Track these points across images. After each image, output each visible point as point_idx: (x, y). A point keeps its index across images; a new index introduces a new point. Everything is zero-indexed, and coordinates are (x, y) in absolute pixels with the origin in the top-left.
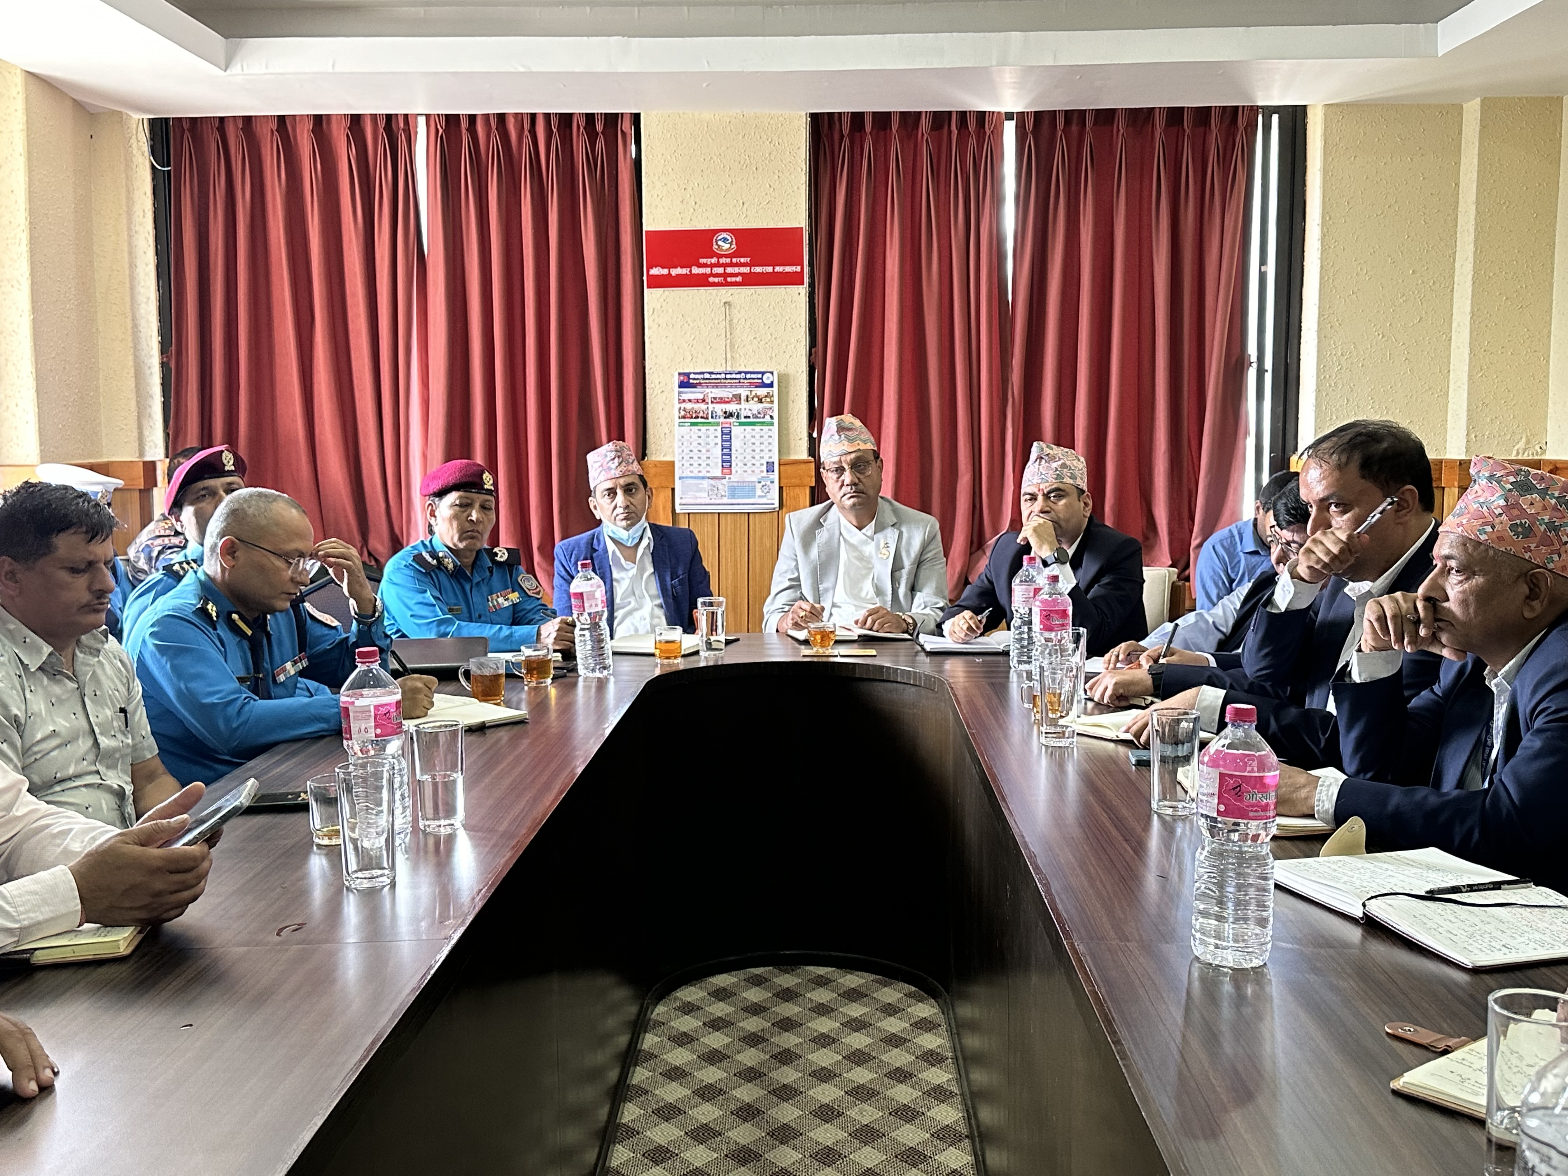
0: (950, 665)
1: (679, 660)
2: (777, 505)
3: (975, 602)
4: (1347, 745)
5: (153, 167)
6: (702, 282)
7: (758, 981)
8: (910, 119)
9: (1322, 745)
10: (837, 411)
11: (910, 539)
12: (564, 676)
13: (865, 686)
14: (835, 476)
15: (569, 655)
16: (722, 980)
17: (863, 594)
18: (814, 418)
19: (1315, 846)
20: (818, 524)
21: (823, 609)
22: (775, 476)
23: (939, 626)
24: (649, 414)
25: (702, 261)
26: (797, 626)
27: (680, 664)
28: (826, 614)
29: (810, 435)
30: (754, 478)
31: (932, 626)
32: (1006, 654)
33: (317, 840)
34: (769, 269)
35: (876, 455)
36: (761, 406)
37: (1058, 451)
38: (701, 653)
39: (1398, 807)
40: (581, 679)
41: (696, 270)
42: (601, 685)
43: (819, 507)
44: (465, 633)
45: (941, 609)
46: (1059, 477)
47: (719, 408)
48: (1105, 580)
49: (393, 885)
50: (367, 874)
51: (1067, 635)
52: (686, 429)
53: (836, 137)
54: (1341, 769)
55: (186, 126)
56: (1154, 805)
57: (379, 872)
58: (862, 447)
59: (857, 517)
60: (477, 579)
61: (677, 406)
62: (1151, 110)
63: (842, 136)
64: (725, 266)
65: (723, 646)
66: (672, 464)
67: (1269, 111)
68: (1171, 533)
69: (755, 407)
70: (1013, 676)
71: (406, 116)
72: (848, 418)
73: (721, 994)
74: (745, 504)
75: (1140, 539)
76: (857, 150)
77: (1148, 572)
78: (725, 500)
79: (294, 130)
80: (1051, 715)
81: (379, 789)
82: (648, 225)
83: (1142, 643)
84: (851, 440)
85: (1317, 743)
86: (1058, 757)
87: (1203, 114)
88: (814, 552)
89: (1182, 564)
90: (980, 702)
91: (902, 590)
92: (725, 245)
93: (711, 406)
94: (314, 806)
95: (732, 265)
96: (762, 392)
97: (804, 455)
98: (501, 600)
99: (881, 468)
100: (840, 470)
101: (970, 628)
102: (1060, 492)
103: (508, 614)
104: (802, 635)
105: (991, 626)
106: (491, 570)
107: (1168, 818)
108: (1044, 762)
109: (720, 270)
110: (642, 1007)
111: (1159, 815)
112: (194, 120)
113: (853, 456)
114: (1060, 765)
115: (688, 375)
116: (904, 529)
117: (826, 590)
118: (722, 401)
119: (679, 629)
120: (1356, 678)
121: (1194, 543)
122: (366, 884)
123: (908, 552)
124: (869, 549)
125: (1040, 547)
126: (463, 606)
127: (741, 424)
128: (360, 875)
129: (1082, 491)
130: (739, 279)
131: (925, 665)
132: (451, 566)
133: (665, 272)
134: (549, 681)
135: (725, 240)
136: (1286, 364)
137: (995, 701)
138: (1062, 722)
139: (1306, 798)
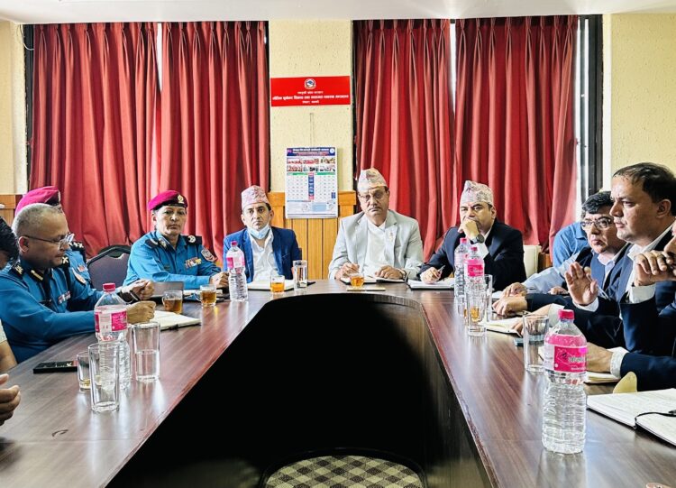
0: (424, 295)
1: (283, 293)
2: (337, 215)
3: (437, 263)
4: (627, 335)
5: (25, 49)
6: (299, 103)
7: (323, 464)
8: (403, 23)
9: (615, 334)
10: (367, 166)
11: (403, 231)
12: (223, 301)
13: (380, 306)
14: (365, 199)
15: (226, 290)
16: (305, 463)
17: (380, 260)
18: (356, 171)
19: (610, 388)
20: (356, 223)
21: (359, 267)
22: (336, 200)
23: (418, 275)
24: (272, 169)
25: (300, 93)
26: (345, 275)
27: (284, 295)
28: (360, 270)
29: (354, 180)
30: (325, 201)
31: (415, 276)
32: (452, 289)
33: (81, 386)
34: (333, 97)
35: (387, 189)
36: (328, 165)
37: (479, 185)
38: (295, 290)
39: (653, 368)
40: (231, 303)
41: (296, 97)
42: (241, 306)
43: (357, 215)
44: (172, 280)
45: (420, 267)
46: (479, 198)
47: (308, 166)
48: (503, 252)
49: (118, 409)
50: (105, 404)
51: (482, 279)
52: (291, 176)
53: (366, 31)
54: (625, 348)
55: (42, 28)
56: (526, 366)
57: (111, 403)
58: (380, 185)
59: (377, 221)
60: (179, 251)
61: (286, 165)
62: (523, 18)
63: (369, 32)
64: (310, 95)
65: (305, 285)
66: (284, 194)
67: (583, 17)
68: (539, 229)
69: (326, 165)
70: (456, 301)
71: (152, 23)
72: (372, 170)
73: (304, 471)
74: (320, 214)
75: (522, 231)
76: (377, 39)
77: (525, 248)
78: (311, 212)
79: (96, 31)
80: (473, 320)
81: (112, 358)
82: (273, 75)
83: (523, 284)
84: (373, 182)
85: (612, 333)
86: (477, 342)
87: (550, 19)
88: (354, 238)
89: (544, 245)
90: (437, 314)
91: (400, 257)
92: (310, 85)
93: (303, 165)
94: (80, 368)
95: (314, 95)
96: (329, 158)
97: (350, 189)
98: (192, 263)
99: (389, 195)
100: (368, 197)
101: (434, 276)
102: (479, 206)
103: (195, 270)
104: (347, 280)
105: (445, 275)
106: (186, 247)
107: (533, 374)
108: (470, 344)
109: (308, 97)
110: (261, 479)
111: (529, 372)
112: (45, 26)
113: (374, 190)
114: (478, 346)
115: (292, 149)
116: (400, 226)
117: (361, 258)
118: (309, 162)
119: (283, 277)
120: (633, 300)
121: (551, 234)
122: (103, 410)
123: (402, 238)
124: (382, 236)
125: (469, 234)
126: (171, 265)
127: (319, 174)
128: (101, 404)
129: (490, 206)
130: (317, 102)
131: (411, 295)
132: (165, 245)
133: (281, 98)
134: (214, 303)
135: (310, 82)
136: (596, 144)
137: (446, 313)
138: (479, 323)
139: (606, 363)
